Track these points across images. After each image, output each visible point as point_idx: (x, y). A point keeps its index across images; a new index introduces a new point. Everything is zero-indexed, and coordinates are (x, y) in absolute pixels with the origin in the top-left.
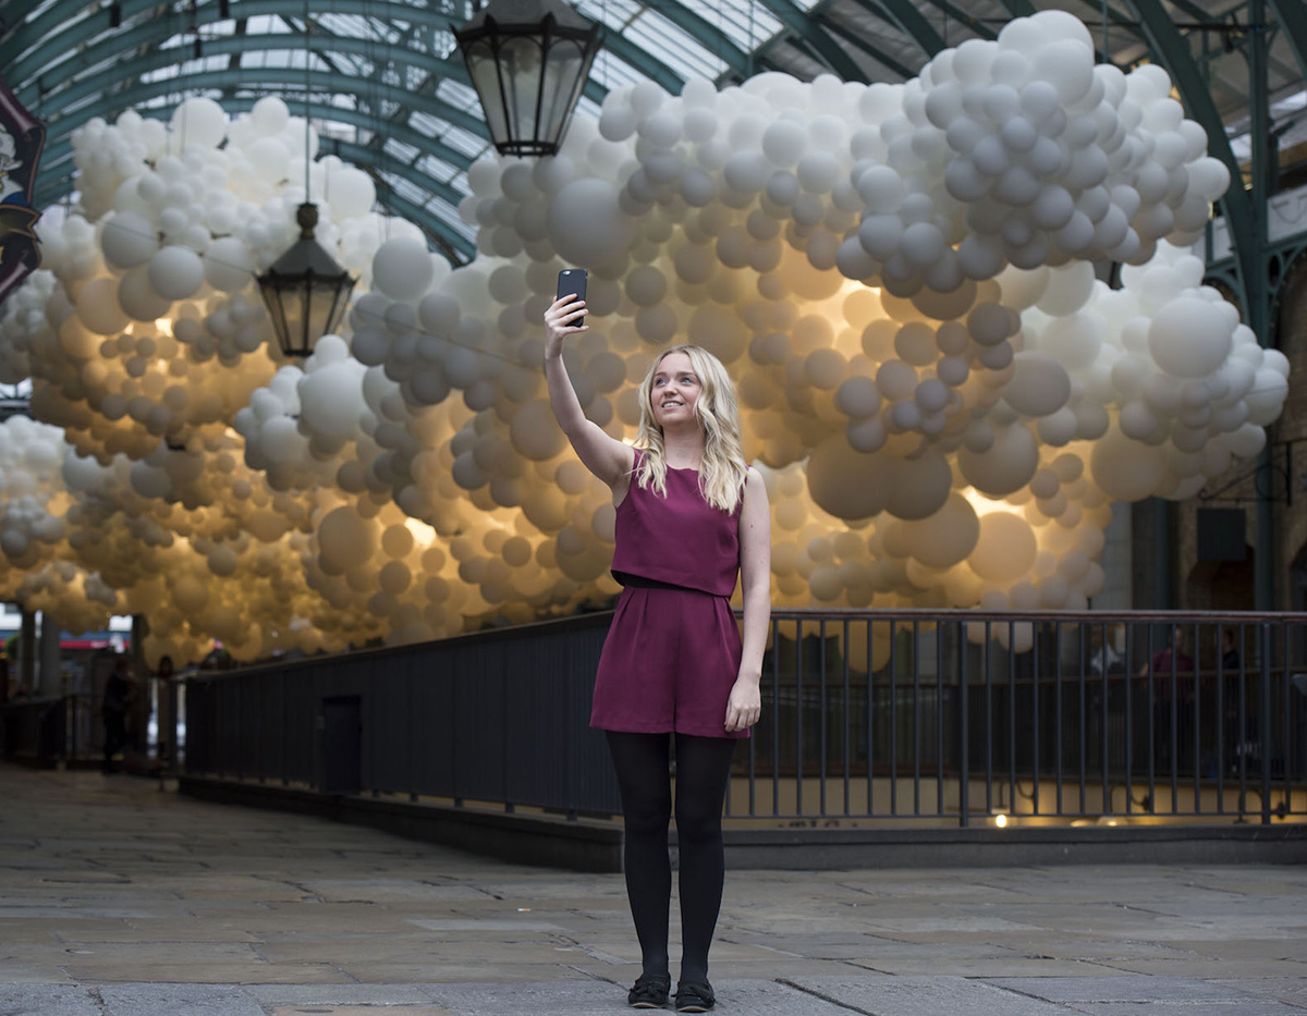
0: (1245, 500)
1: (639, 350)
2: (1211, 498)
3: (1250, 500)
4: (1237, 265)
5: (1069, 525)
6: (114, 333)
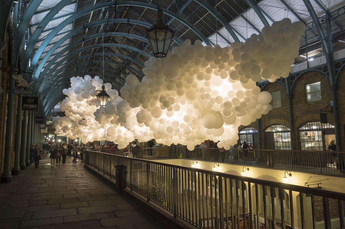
6: (76, 103)
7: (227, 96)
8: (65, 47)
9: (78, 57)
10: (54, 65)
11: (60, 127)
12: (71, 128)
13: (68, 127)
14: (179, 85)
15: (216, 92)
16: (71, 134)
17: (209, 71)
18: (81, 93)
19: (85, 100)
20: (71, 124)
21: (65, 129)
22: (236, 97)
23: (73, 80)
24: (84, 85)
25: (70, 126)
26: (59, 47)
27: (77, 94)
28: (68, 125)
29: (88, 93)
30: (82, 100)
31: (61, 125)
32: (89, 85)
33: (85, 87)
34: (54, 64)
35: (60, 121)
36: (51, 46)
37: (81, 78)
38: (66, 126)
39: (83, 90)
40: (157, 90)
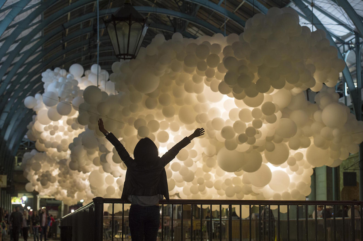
0: (356, 170)
1: (164, 120)
2: (347, 169)
3: (358, 170)
4: (353, 107)
5: (300, 174)
6: (47, 124)
7: (228, 118)
8: (33, 10)
9: (67, 22)
10: (16, 45)
11: (36, 174)
12: (58, 178)
13: (51, 175)
14: (163, 101)
15: (214, 111)
16: (63, 193)
17: (196, 80)
18: (56, 105)
19: (65, 118)
20: (58, 169)
21: (46, 179)
22: (239, 119)
23: (47, 75)
24: (62, 89)
25: (55, 172)
26: (22, 12)
27: (49, 108)
28: (52, 171)
29: (68, 104)
30: (60, 118)
31: (37, 170)
32: (73, 87)
33: (63, 93)
34: (16, 42)
35: (34, 161)
36: (6, 12)
37: (63, 72)
38: (47, 172)
39: (59, 98)
40: (133, 109)
